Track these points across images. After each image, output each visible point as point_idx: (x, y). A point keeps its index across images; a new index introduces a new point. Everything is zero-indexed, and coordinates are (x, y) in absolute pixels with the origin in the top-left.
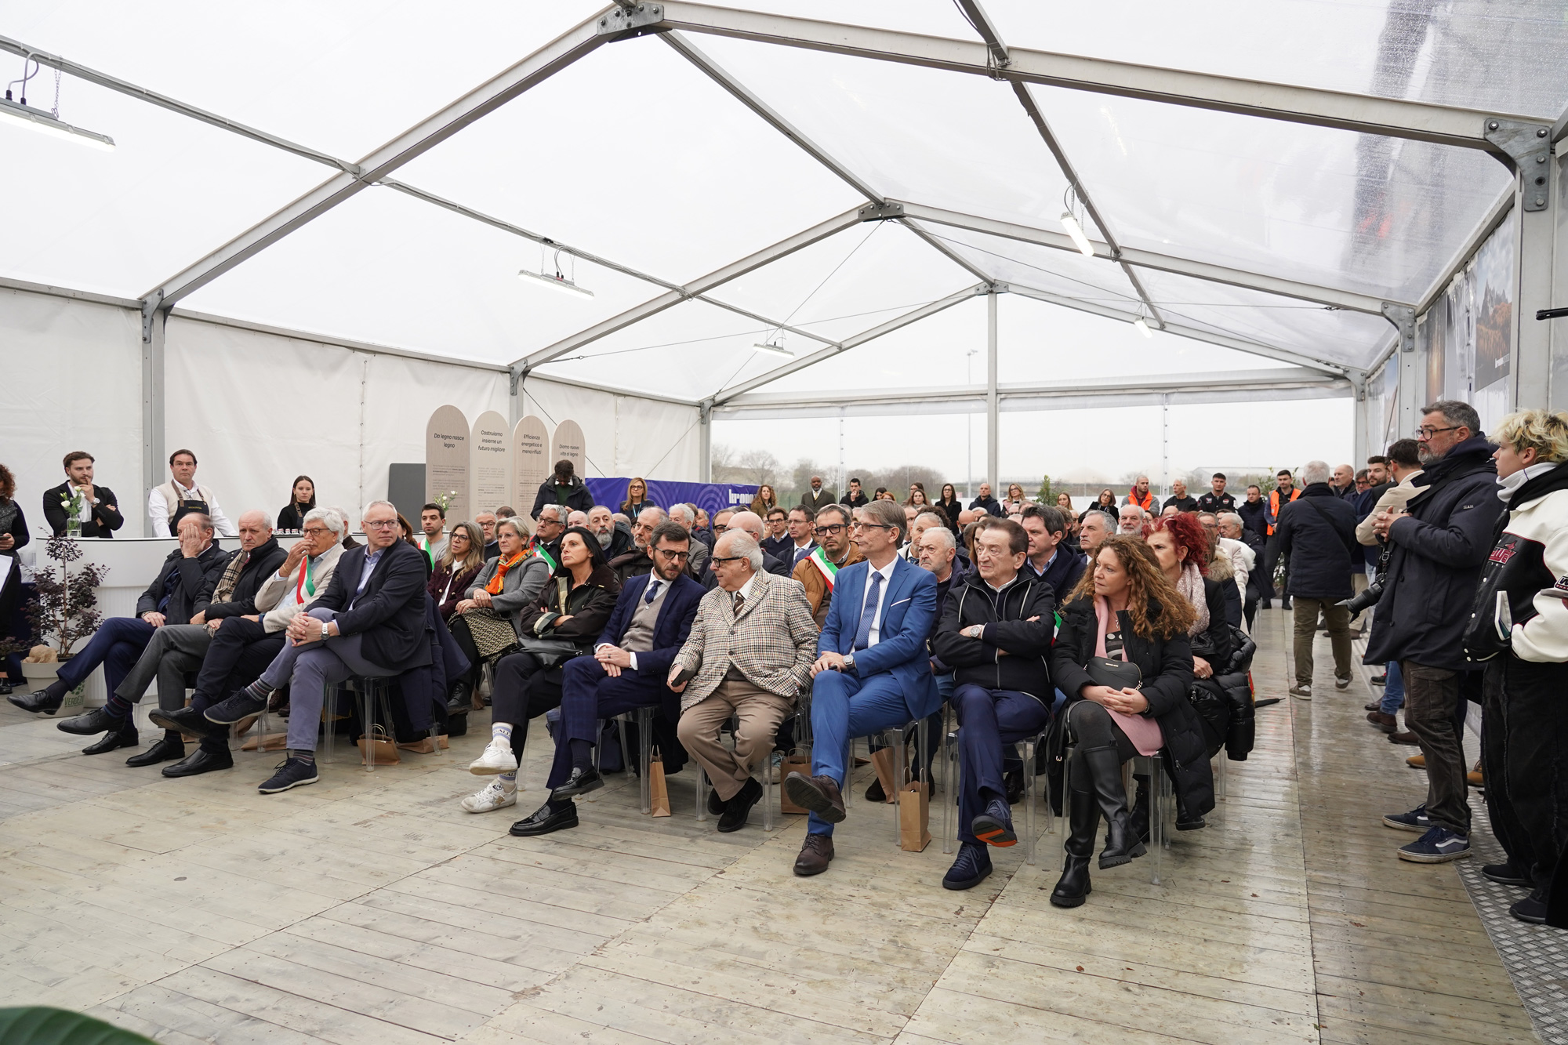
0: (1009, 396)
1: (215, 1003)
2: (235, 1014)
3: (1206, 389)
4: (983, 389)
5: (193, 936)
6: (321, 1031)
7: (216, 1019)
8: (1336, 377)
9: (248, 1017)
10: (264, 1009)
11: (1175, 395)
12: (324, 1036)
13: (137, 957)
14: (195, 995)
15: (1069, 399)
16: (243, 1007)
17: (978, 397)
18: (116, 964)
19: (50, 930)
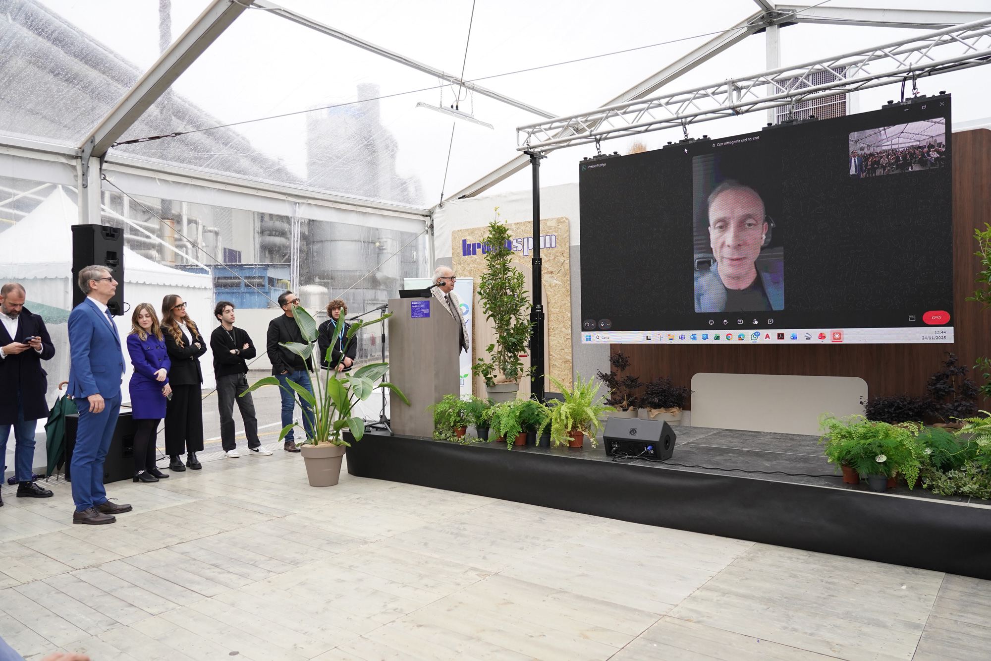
1: (229, 572)
2: (222, 567)
5: (233, 605)
6: (189, 560)
7: (229, 566)
9: (216, 566)
10: (209, 569)
12: (189, 558)
13: (264, 594)
14: (236, 576)
16: (218, 570)
18: (274, 591)
19: (317, 612)
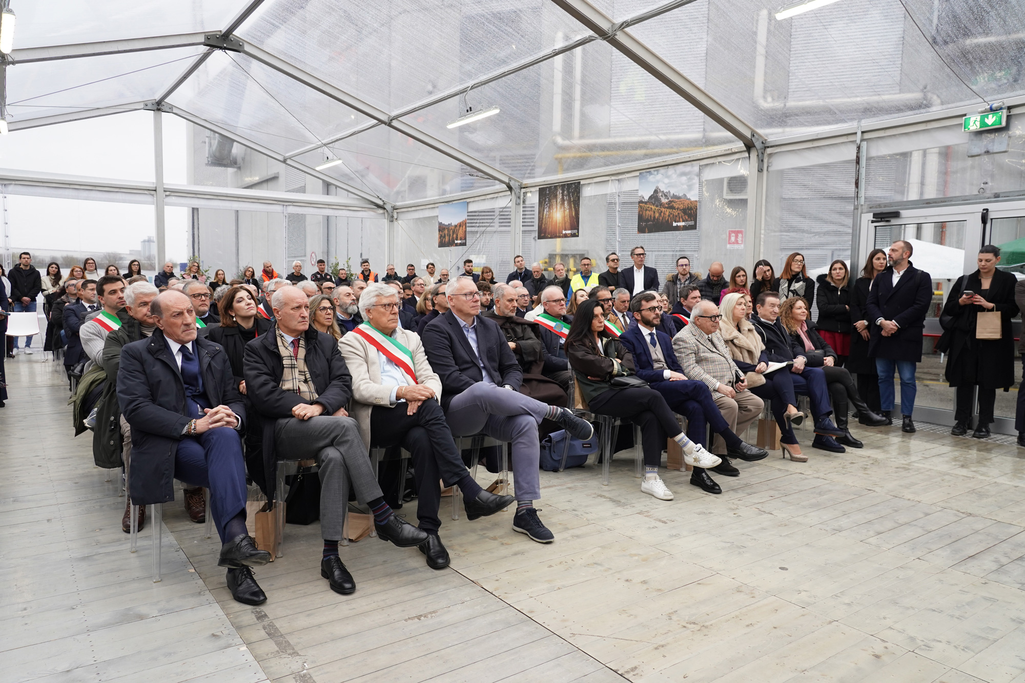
0: (173, 194)
3: (309, 205)
4: (152, 186)
8: (378, 206)
11: (291, 207)
15: (219, 201)
17: (146, 192)
